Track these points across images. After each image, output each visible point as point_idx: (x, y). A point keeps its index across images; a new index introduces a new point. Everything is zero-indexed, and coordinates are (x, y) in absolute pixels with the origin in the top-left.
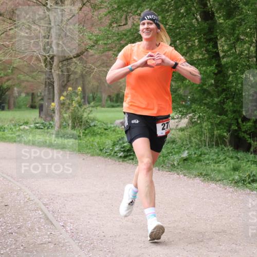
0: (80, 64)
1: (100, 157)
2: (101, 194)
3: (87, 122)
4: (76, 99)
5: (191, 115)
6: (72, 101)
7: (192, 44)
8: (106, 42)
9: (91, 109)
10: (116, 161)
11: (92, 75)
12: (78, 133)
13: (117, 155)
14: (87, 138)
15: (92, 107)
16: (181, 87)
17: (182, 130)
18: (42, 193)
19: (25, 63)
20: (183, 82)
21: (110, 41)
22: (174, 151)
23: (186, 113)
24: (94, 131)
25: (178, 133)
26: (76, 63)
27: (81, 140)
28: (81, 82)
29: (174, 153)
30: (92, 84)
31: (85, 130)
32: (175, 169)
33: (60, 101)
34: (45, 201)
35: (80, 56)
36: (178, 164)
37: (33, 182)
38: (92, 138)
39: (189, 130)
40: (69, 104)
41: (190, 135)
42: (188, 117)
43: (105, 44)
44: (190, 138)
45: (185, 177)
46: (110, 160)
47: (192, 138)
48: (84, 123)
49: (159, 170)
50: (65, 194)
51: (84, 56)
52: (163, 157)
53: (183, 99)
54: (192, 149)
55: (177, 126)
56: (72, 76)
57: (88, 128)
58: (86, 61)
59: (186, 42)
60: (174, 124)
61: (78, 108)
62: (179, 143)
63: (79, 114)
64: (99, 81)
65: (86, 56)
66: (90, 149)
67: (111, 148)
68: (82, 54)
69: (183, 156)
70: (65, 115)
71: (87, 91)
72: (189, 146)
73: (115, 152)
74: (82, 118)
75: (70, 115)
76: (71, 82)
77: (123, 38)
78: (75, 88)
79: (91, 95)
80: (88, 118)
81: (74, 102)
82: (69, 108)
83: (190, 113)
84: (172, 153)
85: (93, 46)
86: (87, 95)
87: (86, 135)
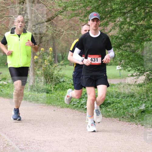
0: (51, 28)
1: (68, 109)
2: (70, 141)
3: (57, 78)
4: (48, 58)
5: (148, 73)
6: (44, 60)
7: (149, 11)
8: (73, 8)
9: (60, 67)
10: (82, 112)
11: (61, 37)
12: (49, 88)
13: (83, 107)
14: (57, 93)
15: (62, 65)
16: (139, 48)
17: (140, 86)
18: (19, 140)
19: (3, 26)
20: (141, 44)
21: (77, 8)
22: (133, 104)
23: (144, 70)
24: (63, 86)
25: (137, 88)
26: (47, 27)
27: (52, 94)
28: (52, 44)
29: (132, 105)
30: (61, 45)
31: (56, 85)
32: (134, 120)
33: (34, 60)
34: (22, 146)
35: (50, 20)
36: (137, 116)
37: (11, 130)
38: (62, 92)
39: (146, 86)
40: (42, 62)
41: (147, 90)
42: (145, 74)
43: (73, 10)
44: (147, 93)
45: (143, 127)
46: (77, 112)
47: (149, 93)
48: (55, 79)
49: (120, 121)
50: (39, 140)
51: (55, 20)
52: (123, 109)
53: (141, 58)
54: (149, 102)
55: (136, 82)
56: (44, 39)
57: (58, 83)
58: (56, 25)
59: (144, 9)
60: (133, 81)
61: (49, 66)
62: (138, 98)
63: (51, 71)
64: (68, 43)
65: (56, 21)
66: (60, 101)
67: (78, 101)
68: (53, 19)
69: (140, 108)
70: (38, 72)
71: (57, 51)
72: (147, 99)
73: (82, 105)
74: (52, 74)
75: (43, 73)
76: (43, 43)
77: (88, 5)
78: (46, 49)
79: (61, 55)
80: (58, 75)
81: (45, 61)
82: (41, 66)
83: (147, 71)
84: (131, 105)
85: (62, 12)
86: (57, 55)
87: (56, 90)
